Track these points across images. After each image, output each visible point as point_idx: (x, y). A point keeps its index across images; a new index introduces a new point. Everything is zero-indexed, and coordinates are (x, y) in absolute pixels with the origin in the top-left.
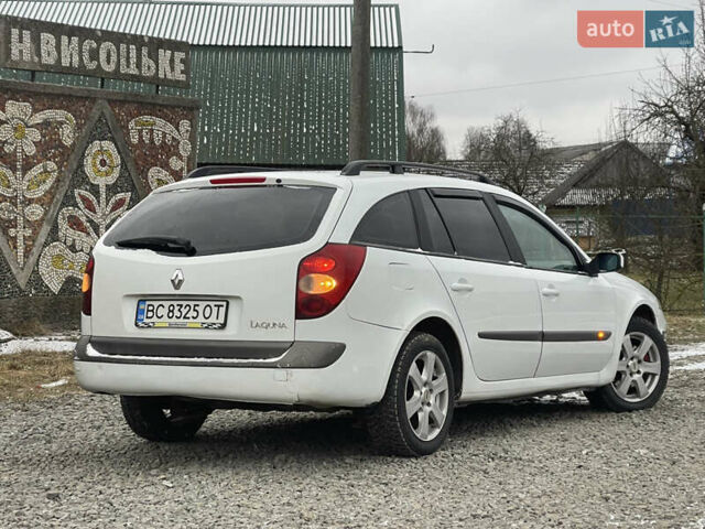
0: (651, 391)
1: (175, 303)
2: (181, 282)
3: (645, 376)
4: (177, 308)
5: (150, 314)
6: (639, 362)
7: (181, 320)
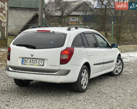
2: (33, 55)
3: (119, 69)
4: (32, 61)
6: (118, 66)
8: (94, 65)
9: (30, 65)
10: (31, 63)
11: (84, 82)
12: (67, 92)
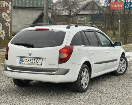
0: (124, 71)
1: (29, 59)
2: (31, 54)
3: (123, 68)
4: (30, 60)
5: (23, 61)
6: (122, 64)
7: (31, 63)
8: (95, 64)
9: (28, 64)
10: (29, 63)
11: (85, 81)
12: (68, 92)
